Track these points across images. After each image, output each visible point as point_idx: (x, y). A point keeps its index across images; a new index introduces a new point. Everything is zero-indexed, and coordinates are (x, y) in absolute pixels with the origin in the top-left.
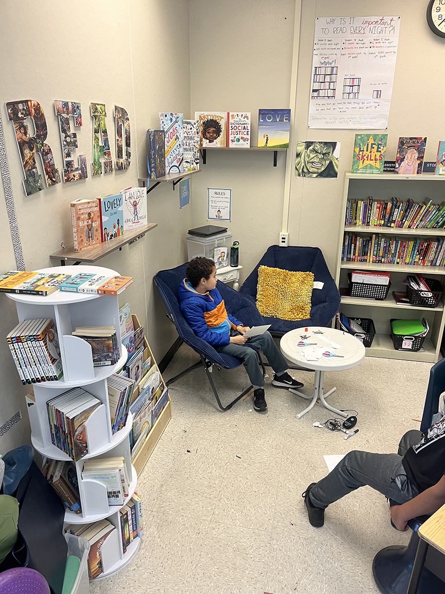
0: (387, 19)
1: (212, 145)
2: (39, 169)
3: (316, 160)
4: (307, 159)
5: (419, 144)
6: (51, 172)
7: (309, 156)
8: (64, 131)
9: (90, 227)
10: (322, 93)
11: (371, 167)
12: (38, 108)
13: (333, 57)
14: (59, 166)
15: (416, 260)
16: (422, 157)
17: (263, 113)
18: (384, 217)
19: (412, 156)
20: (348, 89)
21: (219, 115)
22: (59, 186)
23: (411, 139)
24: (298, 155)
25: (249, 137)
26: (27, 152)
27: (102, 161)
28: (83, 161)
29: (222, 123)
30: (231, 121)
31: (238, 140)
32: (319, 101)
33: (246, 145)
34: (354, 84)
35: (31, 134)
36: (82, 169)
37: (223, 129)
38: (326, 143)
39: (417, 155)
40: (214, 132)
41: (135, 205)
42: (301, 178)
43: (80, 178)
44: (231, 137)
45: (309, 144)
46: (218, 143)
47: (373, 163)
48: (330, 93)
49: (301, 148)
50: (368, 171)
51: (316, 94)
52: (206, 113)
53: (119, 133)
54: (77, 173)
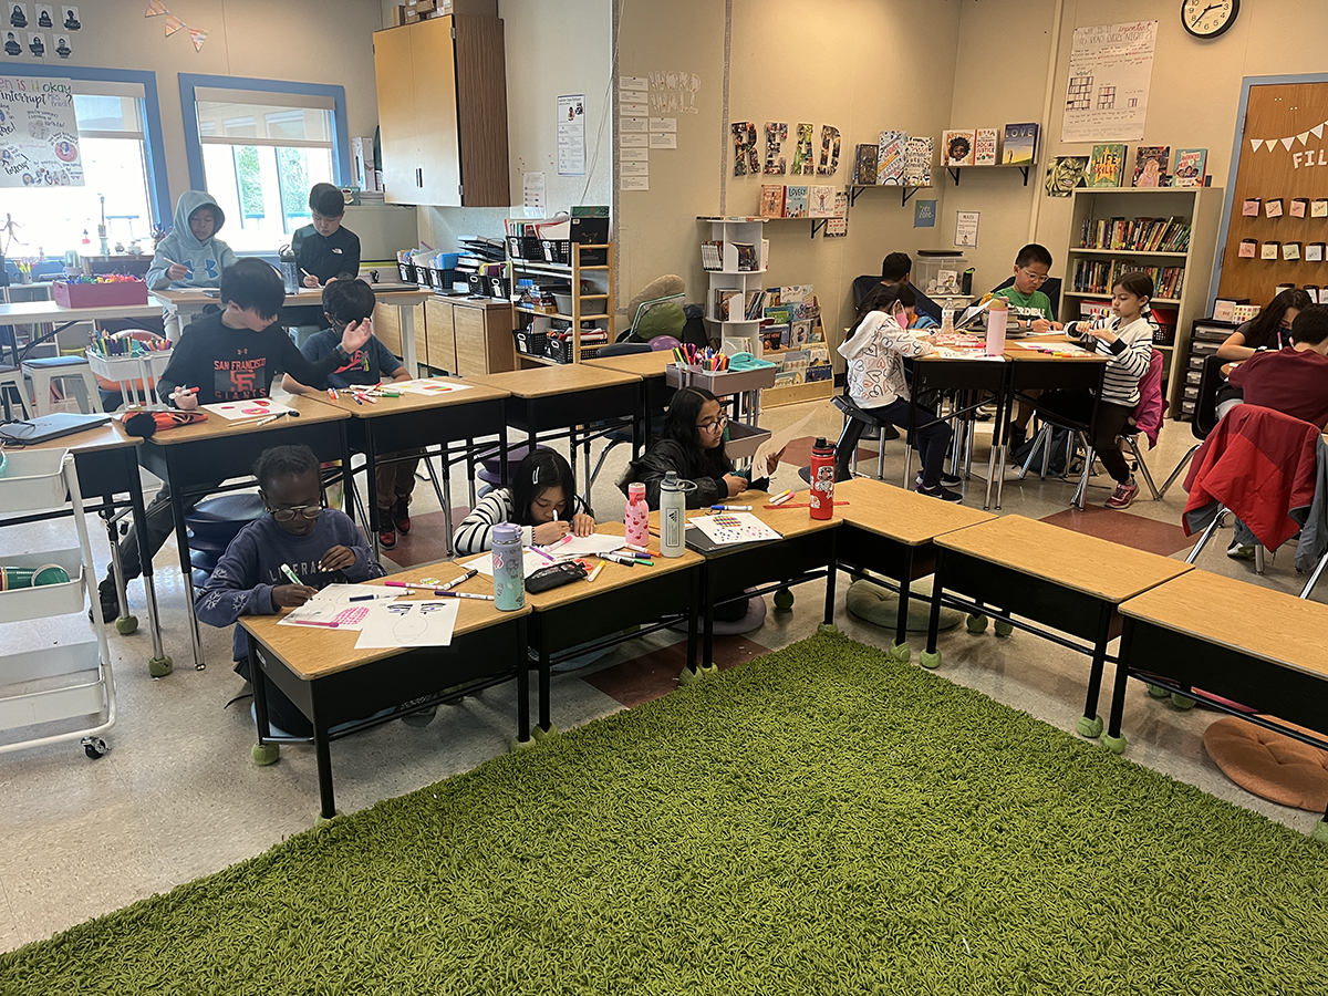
0: (1144, 24)
1: (959, 164)
2: (746, 162)
3: (1067, 177)
4: (1058, 176)
5: (1161, 155)
6: (755, 165)
7: (1060, 173)
8: (770, 141)
9: (772, 203)
10: (1076, 105)
11: (1106, 180)
12: (752, 127)
13: (1091, 67)
14: (762, 163)
15: (1161, 291)
16: (1165, 169)
17: (1009, 128)
18: (1125, 238)
19: (1152, 167)
20: (1102, 99)
21: (967, 133)
22: (760, 175)
23: (1151, 148)
24: (1049, 172)
25: (994, 154)
26: (740, 151)
27: (803, 164)
28: (783, 162)
29: (971, 141)
30: (978, 138)
31: (984, 157)
32: (1074, 113)
33: (992, 162)
34: (1109, 93)
35: (745, 141)
36: (781, 167)
37: (972, 148)
38: (1078, 158)
39: (1158, 166)
40: (962, 150)
41: (822, 198)
42: (1051, 198)
43: (779, 172)
44: (977, 155)
45: (1060, 160)
46: (964, 162)
47: (1107, 175)
48: (1085, 104)
49: (1053, 165)
50: (1104, 184)
51: (1070, 106)
52: (954, 132)
53: (825, 144)
54: (776, 170)
